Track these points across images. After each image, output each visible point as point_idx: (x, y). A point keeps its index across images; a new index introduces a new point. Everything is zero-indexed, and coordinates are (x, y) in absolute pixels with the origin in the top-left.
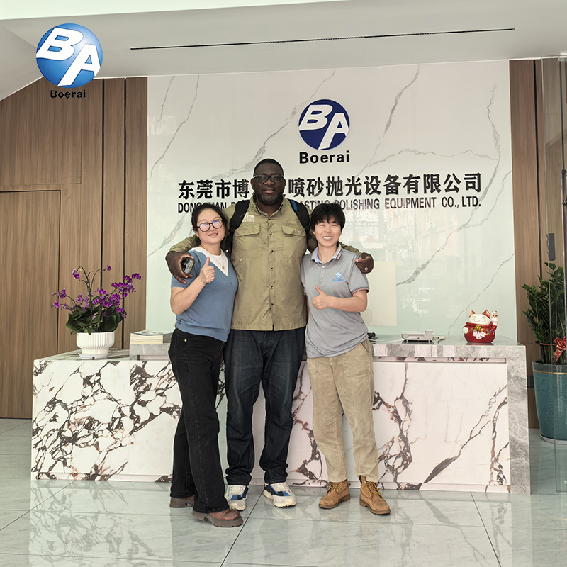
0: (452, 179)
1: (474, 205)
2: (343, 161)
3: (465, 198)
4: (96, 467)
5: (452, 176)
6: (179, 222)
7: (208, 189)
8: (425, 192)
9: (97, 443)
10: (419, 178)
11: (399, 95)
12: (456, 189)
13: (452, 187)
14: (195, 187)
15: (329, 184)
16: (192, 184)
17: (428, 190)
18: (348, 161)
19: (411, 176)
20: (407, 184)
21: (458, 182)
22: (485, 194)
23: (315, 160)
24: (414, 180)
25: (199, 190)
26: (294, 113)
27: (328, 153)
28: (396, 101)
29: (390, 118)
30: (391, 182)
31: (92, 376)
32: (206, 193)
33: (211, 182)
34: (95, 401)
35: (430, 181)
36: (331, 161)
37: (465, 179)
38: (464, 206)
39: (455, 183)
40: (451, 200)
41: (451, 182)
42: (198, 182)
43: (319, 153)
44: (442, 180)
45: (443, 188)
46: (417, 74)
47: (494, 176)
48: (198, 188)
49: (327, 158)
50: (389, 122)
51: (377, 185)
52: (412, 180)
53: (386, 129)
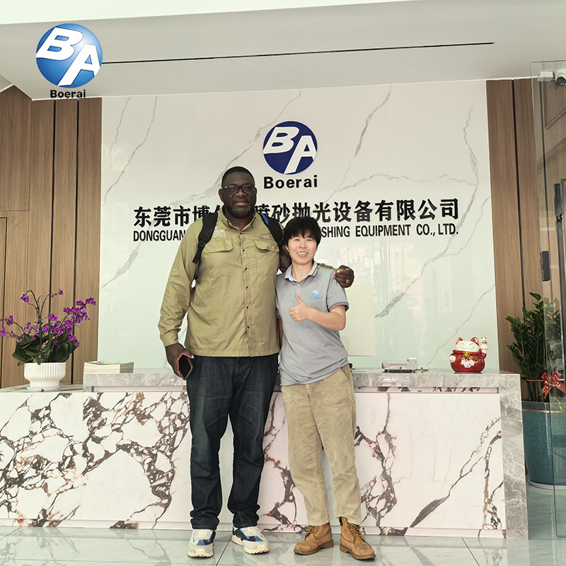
0: (427, 205)
1: (451, 233)
2: (310, 186)
3: (441, 225)
4: (44, 511)
5: (427, 202)
6: (134, 251)
7: (166, 216)
8: (399, 219)
9: (46, 485)
10: (392, 204)
11: (370, 116)
12: (432, 216)
13: (427, 214)
14: (152, 214)
15: (295, 211)
16: (149, 210)
17: (402, 217)
18: (316, 186)
19: (383, 202)
20: (380, 210)
21: (434, 208)
22: (463, 221)
23: (280, 185)
24: (387, 206)
25: (156, 217)
26: (258, 135)
27: (295, 177)
28: (367, 123)
29: (361, 141)
30: (362, 208)
31: (41, 410)
32: (164, 220)
33: (169, 208)
34: (44, 437)
35: (403, 207)
36: (298, 186)
37: (441, 205)
38: (440, 233)
39: (430, 209)
40: (426, 227)
41: (426, 209)
42: (155, 209)
43: (285, 178)
44: (416, 207)
45: (417, 214)
46: (389, 95)
47: (472, 202)
48: (155, 215)
49: (293, 183)
50: (360, 145)
51: (347, 212)
52: (384, 206)
53: (356, 152)
